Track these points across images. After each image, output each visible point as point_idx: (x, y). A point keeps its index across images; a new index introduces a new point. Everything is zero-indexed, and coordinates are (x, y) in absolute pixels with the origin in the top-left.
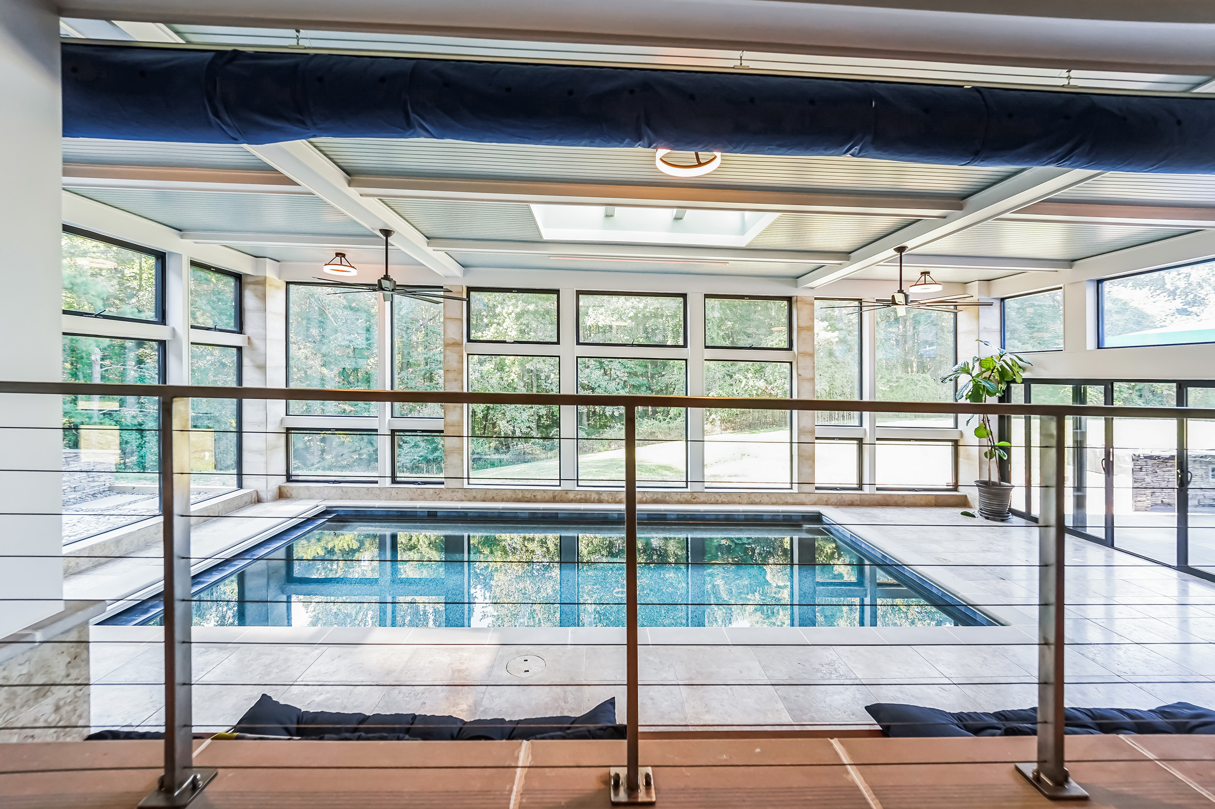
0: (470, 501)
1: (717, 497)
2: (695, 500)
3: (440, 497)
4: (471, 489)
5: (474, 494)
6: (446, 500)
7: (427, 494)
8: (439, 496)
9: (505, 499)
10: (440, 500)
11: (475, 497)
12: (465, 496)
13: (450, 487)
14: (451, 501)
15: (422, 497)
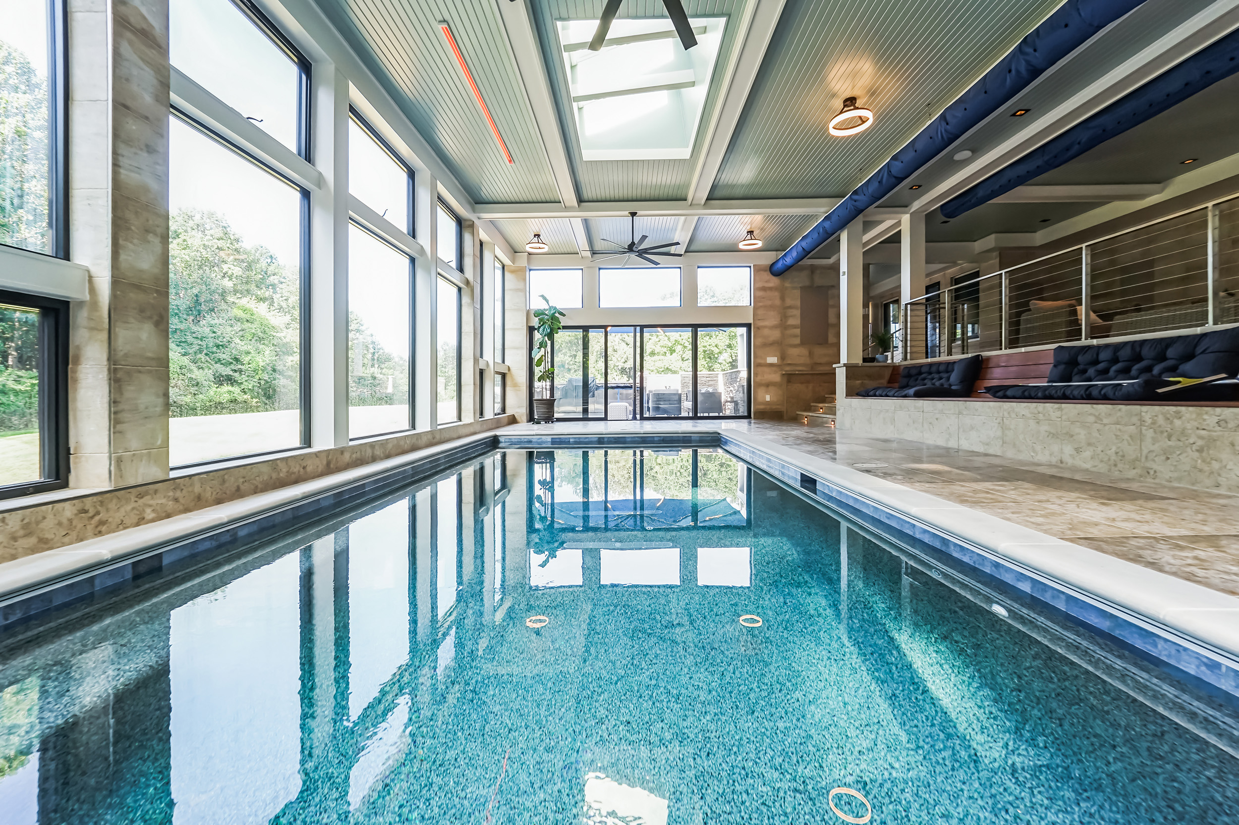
0: (187, 510)
1: (444, 434)
2: (434, 440)
3: (102, 523)
4: (190, 476)
5: (197, 489)
6: (122, 525)
7: (48, 526)
8: (97, 518)
9: (260, 486)
10: (100, 533)
11: (199, 498)
12: (176, 500)
13: (132, 482)
14: (138, 524)
15: (33, 540)
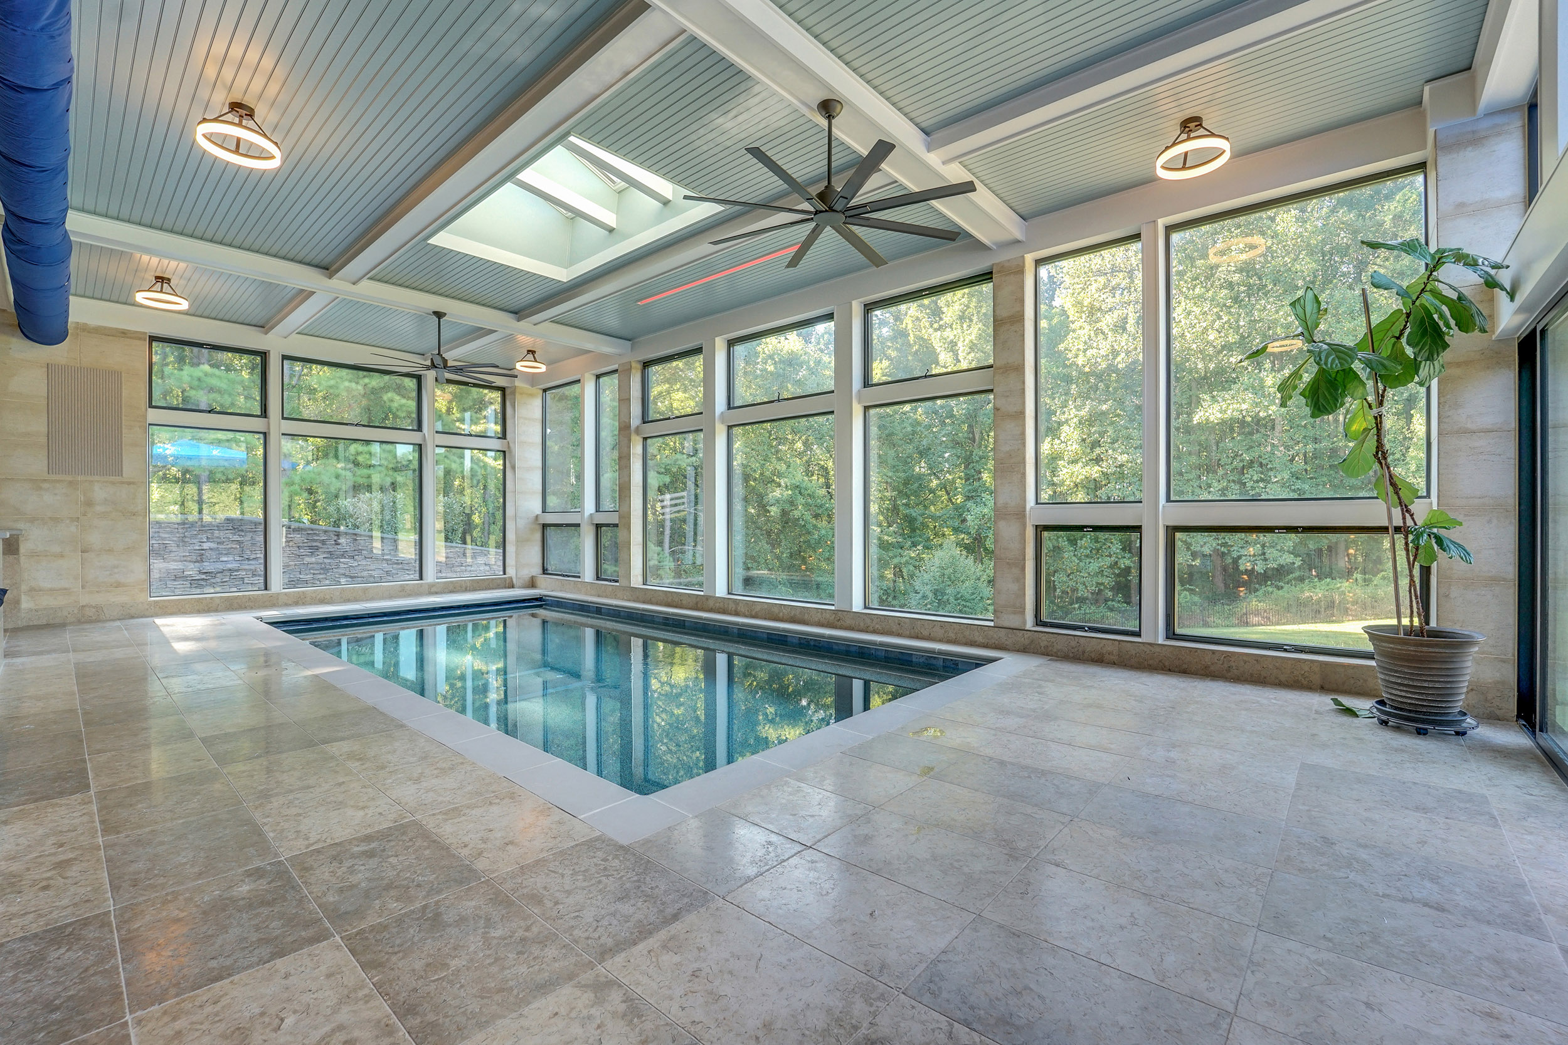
0: (634, 601)
1: (868, 621)
2: (839, 623)
5: (638, 594)
6: (619, 598)
7: (608, 591)
8: (615, 594)
9: (659, 602)
11: (638, 598)
12: (632, 596)
14: (622, 599)
15: (605, 594)
